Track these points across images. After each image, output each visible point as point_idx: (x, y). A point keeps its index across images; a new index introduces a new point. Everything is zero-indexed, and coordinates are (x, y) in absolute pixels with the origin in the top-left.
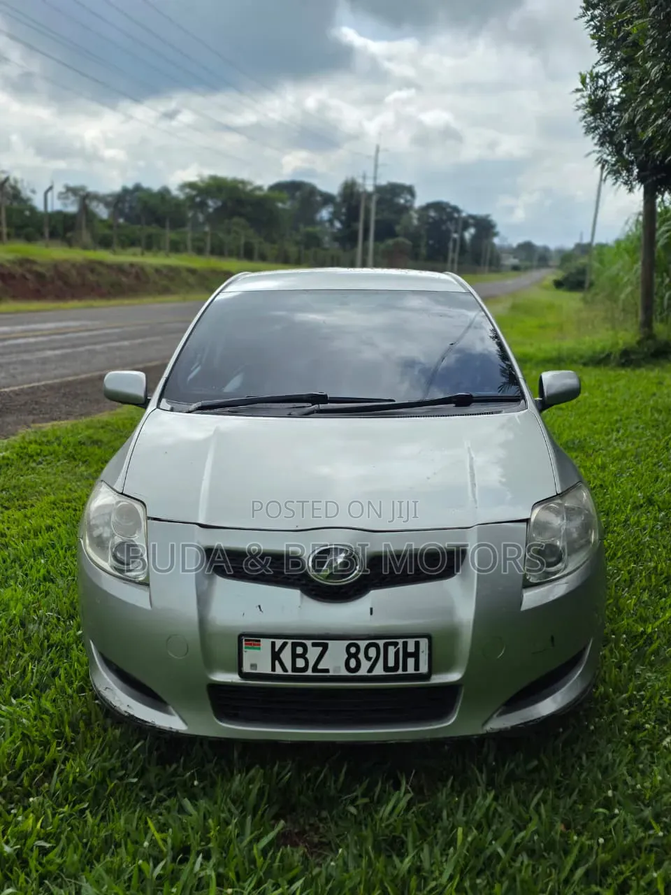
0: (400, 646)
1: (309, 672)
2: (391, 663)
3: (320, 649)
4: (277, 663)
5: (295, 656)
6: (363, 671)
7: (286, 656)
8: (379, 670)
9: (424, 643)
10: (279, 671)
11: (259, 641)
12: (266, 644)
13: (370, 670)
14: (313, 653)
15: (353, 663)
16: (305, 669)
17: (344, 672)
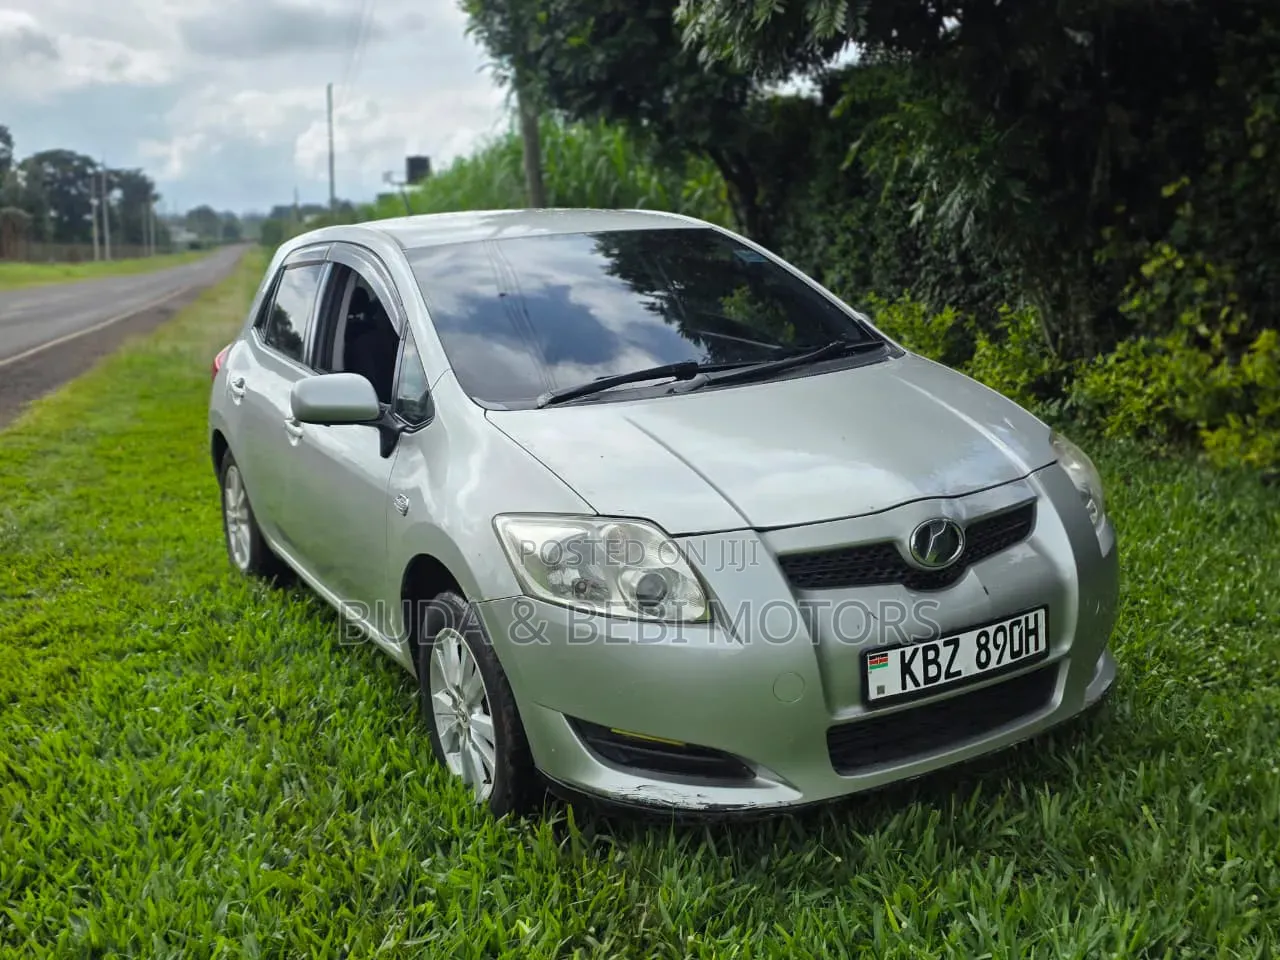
0: (1023, 624)
1: (942, 680)
2: (1016, 648)
3: (952, 647)
4: (908, 677)
5: (927, 663)
6: (993, 665)
7: (917, 667)
8: (1007, 660)
9: (1041, 613)
10: (911, 687)
11: (886, 655)
12: (894, 656)
13: (999, 662)
14: (945, 653)
15: (983, 659)
16: (937, 677)
17: (976, 670)
